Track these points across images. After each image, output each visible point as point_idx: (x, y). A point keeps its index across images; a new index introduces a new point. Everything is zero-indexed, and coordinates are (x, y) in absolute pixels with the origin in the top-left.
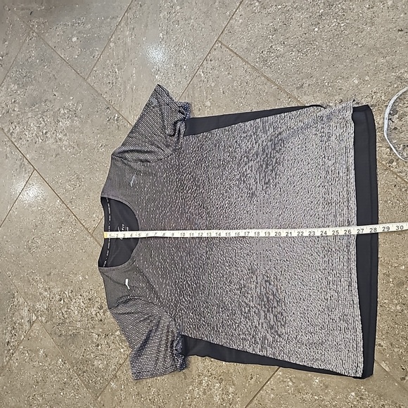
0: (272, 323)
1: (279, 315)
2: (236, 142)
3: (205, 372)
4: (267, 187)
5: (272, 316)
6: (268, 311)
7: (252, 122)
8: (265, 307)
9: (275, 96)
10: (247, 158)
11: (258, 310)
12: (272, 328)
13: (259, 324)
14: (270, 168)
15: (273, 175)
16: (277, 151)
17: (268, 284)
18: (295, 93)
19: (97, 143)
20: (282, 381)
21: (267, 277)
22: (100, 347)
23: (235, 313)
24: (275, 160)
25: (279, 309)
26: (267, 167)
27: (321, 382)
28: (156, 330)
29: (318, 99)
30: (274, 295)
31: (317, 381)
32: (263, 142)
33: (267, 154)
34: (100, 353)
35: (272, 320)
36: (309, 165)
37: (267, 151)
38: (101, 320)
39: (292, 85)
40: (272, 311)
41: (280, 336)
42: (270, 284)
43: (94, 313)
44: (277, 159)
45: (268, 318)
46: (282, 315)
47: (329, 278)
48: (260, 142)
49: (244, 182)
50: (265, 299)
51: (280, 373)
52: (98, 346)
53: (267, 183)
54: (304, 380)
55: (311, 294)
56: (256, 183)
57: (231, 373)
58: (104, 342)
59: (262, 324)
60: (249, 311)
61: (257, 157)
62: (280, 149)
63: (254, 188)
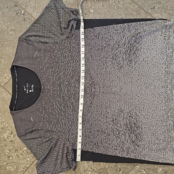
0: (134, 139)
1: (138, 135)
2: (111, 36)
3: (89, 169)
4: (130, 63)
5: (133, 136)
6: (131, 133)
7: (121, 25)
8: (129, 131)
9: (137, 11)
10: (118, 46)
11: (125, 132)
12: (133, 142)
13: (125, 140)
14: (133, 52)
15: (134, 56)
16: (137, 43)
17: (131, 118)
18: (150, 11)
19: (7, 28)
20: (139, 171)
21: (131, 114)
22: (11, 158)
23: (110, 135)
24: (135, 48)
25: (138, 131)
26: (130, 52)
27: (163, 170)
28: (55, 147)
29: (164, 16)
30: (135, 124)
31: (160, 170)
32: (128, 37)
33: (131, 44)
34: (11, 161)
35: (134, 138)
36: (157, 52)
37: (131, 43)
38: (12, 141)
39: (148, 7)
40: (134, 133)
41: (138, 146)
42: (132, 118)
43: (6, 137)
44: (137, 48)
45: (131, 137)
46: (140, 135)
47: (168, 114)
48: (126, 37)
49: (115, 59)
50: (129, 126)
51: (138, 167)
52: (9, 157)
53: (130, 61)
54: (153, 169)
55: (158, 123)
56: (124, 60)
57: (107, 169)
58: (14, 155)
59: (127, 140)
60: (119, 133)
61: (124, 45)
62: (139, 42)
63: (122, 63)
